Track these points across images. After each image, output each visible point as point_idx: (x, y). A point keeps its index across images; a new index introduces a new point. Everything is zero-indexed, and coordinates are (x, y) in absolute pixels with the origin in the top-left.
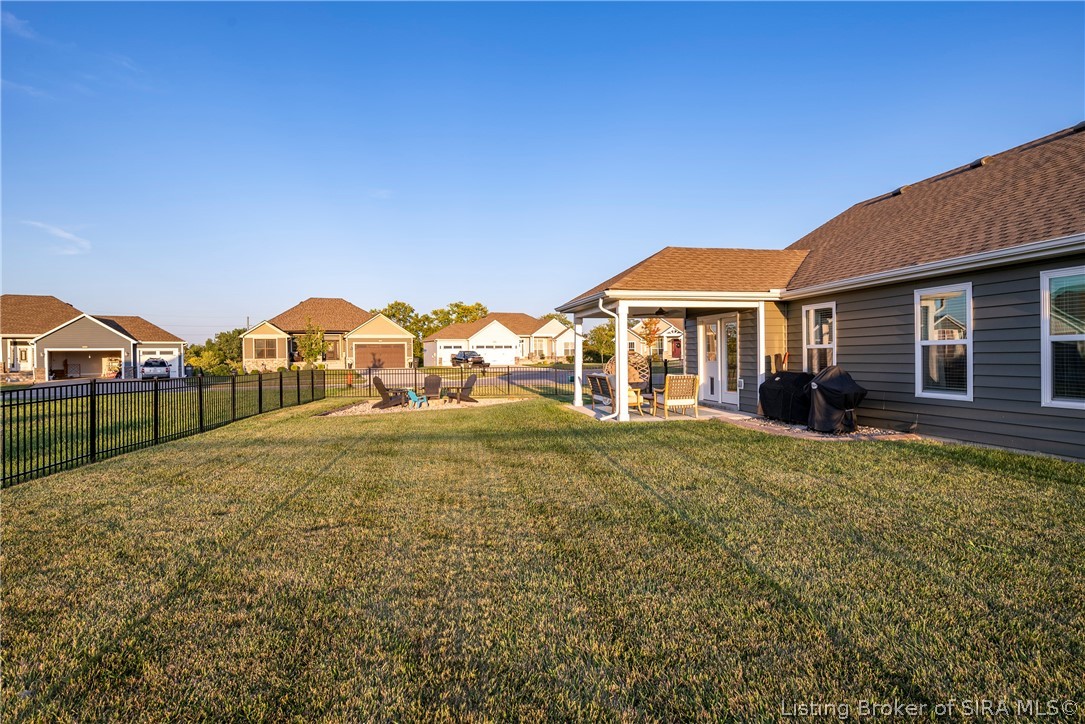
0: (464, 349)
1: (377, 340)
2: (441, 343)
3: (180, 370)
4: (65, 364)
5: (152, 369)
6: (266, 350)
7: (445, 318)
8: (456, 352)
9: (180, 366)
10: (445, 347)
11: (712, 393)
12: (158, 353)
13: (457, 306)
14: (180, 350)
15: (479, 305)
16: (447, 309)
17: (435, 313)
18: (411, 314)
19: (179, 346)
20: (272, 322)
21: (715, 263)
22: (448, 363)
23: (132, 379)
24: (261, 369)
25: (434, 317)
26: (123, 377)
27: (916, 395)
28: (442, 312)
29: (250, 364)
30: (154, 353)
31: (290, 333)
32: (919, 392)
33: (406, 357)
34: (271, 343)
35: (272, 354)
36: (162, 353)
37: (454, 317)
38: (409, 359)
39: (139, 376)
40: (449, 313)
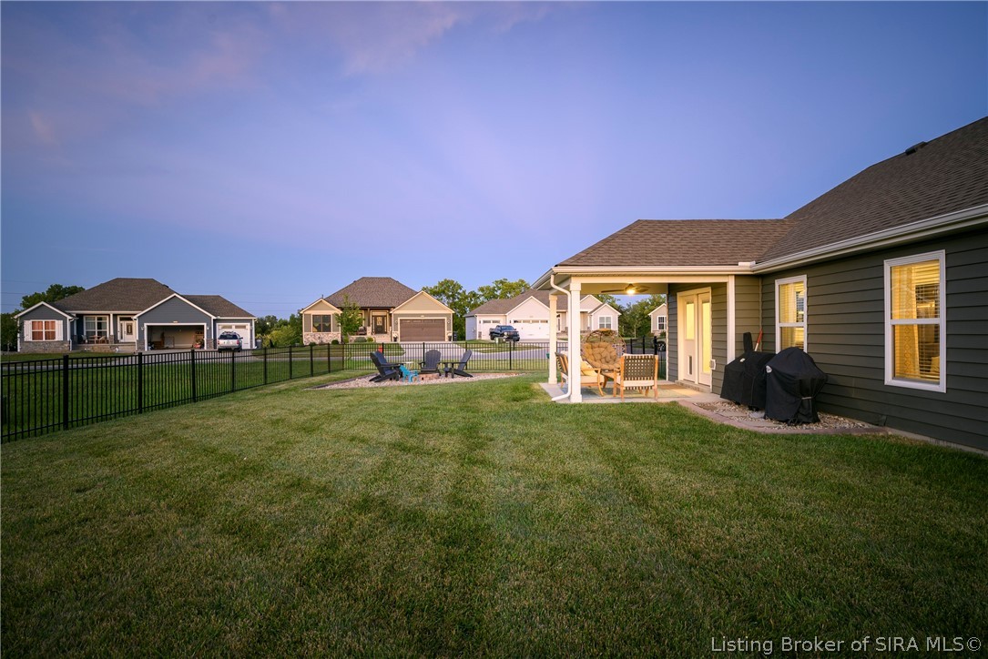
0: (501, 324)
1: (419, 315)
2: (480, 318)
3: (251, 342)
4: (163, 337)
5: (226, 341)
6: (323, 324)
7: (490, 294)
8: (494, 326)
9: (251, 338)
10: (485, 322)
11: (691, 373)
12: (234, 327)
13: (501, 282)
14: (251, 325)
15: (522, 281)
16: (492, 285)
17: (482, 290)
18: (459, 291)
19: (250, 321)
20: (328, 300)
21: (686, 235)
22: (486, 337)
23: (213, 349)
24: (318, 342)
25: (481, 293)
26: (205, 348)
27: (886, 383)
28: (488, 288)
29: (309, 337)
30: (230, 327)
31: (342, 309)
32: (889, 380)
33: (446, 331)
34: (327, 318)
35: (327, 329)
36: (237, 327)
37: (498, 293)
38: (449, 333)
39: (218, 346)
40: (494, 290)
